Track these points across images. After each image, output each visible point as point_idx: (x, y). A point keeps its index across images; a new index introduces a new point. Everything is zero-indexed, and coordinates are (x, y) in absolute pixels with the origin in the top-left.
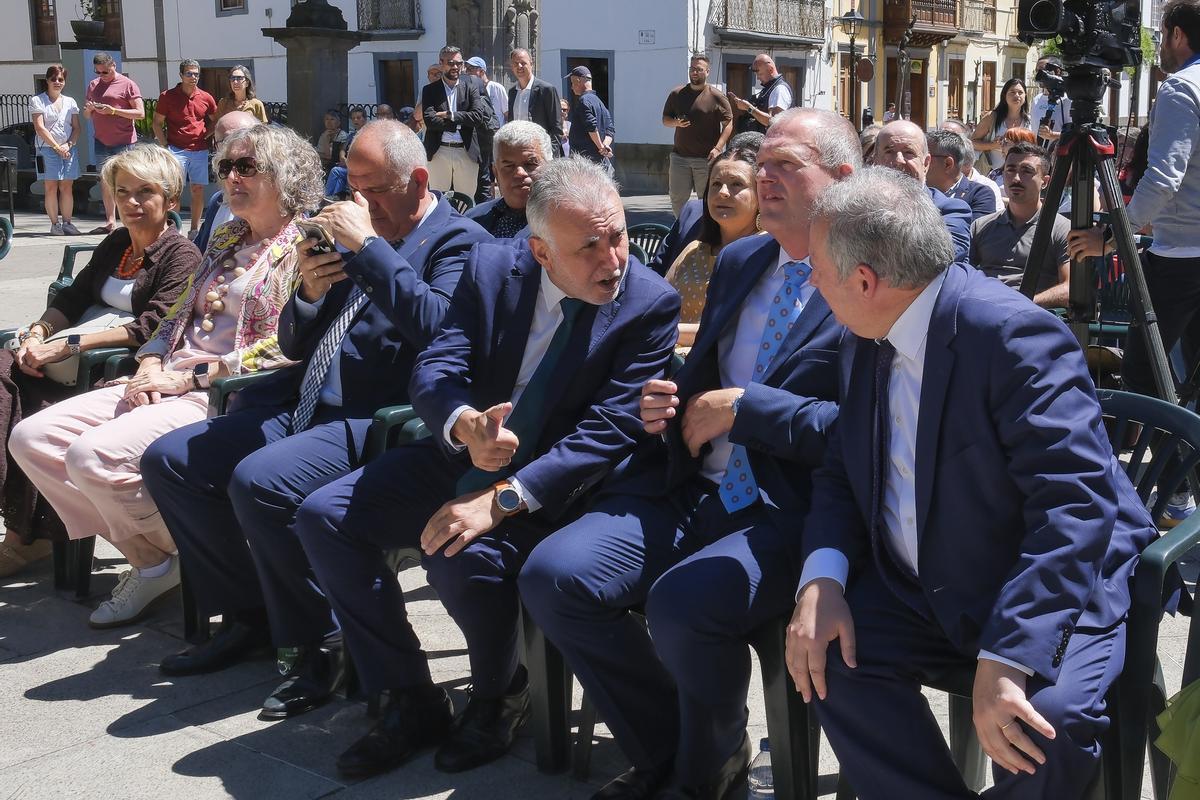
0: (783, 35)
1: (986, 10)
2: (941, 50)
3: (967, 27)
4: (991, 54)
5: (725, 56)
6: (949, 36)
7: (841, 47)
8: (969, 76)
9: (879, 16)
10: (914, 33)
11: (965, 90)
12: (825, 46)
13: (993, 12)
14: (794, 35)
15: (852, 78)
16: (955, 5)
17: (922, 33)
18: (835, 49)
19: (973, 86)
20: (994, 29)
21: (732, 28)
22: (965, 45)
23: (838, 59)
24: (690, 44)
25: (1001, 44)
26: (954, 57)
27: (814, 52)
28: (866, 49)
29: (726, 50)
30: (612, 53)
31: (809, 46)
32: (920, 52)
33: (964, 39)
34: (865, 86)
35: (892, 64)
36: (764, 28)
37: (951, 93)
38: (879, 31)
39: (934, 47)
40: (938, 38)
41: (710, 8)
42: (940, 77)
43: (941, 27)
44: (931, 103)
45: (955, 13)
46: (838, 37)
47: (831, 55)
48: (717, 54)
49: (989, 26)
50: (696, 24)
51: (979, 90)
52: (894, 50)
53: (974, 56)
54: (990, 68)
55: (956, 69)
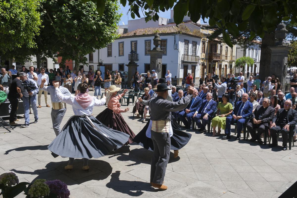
0: (193, 61)
1: (226, 56)
2: (218, 63)
3: (222, 59)
4: (226, 63)
5: (184, 65)
6: (219, 61)
7: (202, 63)
8: (222, 67)
9: (208, 58)
10: (213, 61)
11: (222, 69)
12: (199, 63)
13: (227, 56)
14: (194, 61)
15: (203, 68)
16: (220, 56)
17: (215, 60)
18: (201, 63)
19: (223, 68)
20: (227, 59)
21: (185, 61)
22: (222, 62)
23: (201, 65)
24: (179, 63)
25: (228, 62)
26: (220, 64)
27: (197, 64)
28: (206, 63)
29: (184, 64)
30: (167, 64)
31: (197, 63)
32: (214, 63)
33: (222, 61)
34: (205, 69)
35: (210, 65)
36: (190, 60)
37: (219, 70)
38: (208, 60)
39: (217, 62)
40: (217, 61)
41: (182, 58)
42: (218, 67)
43: (218, 59)
44: (216, 71)
45: (220, 57)
46: (201, 61)
47: (200, 64)
48: (183, 64)
49: (226, 59)
50: (180, 60)
51: (224, 69)
52: (210, 63)
53: (223, 64)
54: (226, 66)
55: (220, 66)
